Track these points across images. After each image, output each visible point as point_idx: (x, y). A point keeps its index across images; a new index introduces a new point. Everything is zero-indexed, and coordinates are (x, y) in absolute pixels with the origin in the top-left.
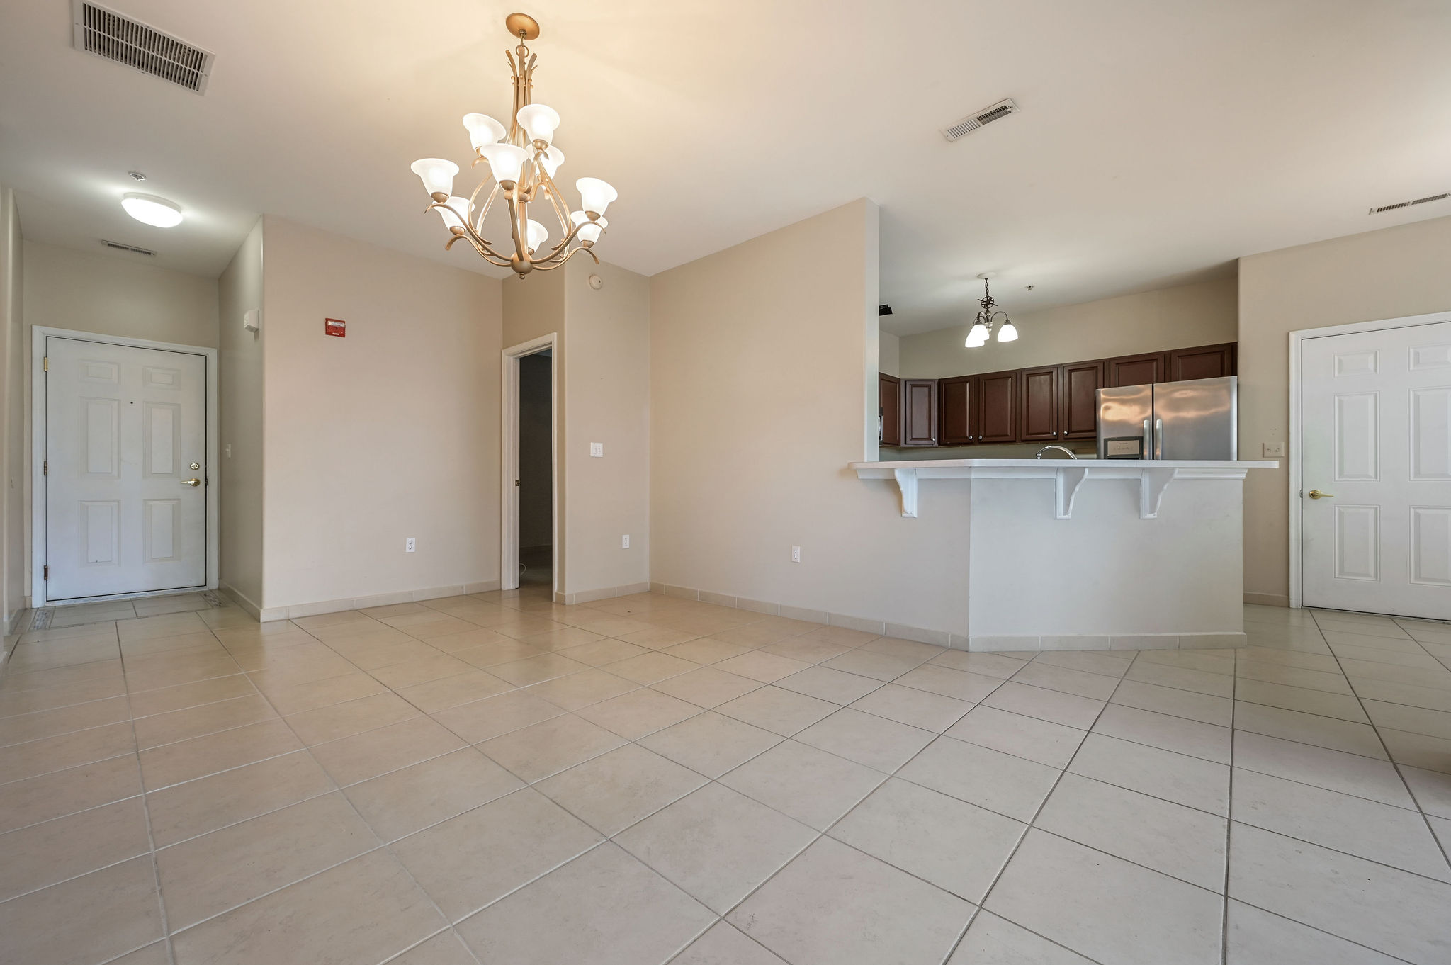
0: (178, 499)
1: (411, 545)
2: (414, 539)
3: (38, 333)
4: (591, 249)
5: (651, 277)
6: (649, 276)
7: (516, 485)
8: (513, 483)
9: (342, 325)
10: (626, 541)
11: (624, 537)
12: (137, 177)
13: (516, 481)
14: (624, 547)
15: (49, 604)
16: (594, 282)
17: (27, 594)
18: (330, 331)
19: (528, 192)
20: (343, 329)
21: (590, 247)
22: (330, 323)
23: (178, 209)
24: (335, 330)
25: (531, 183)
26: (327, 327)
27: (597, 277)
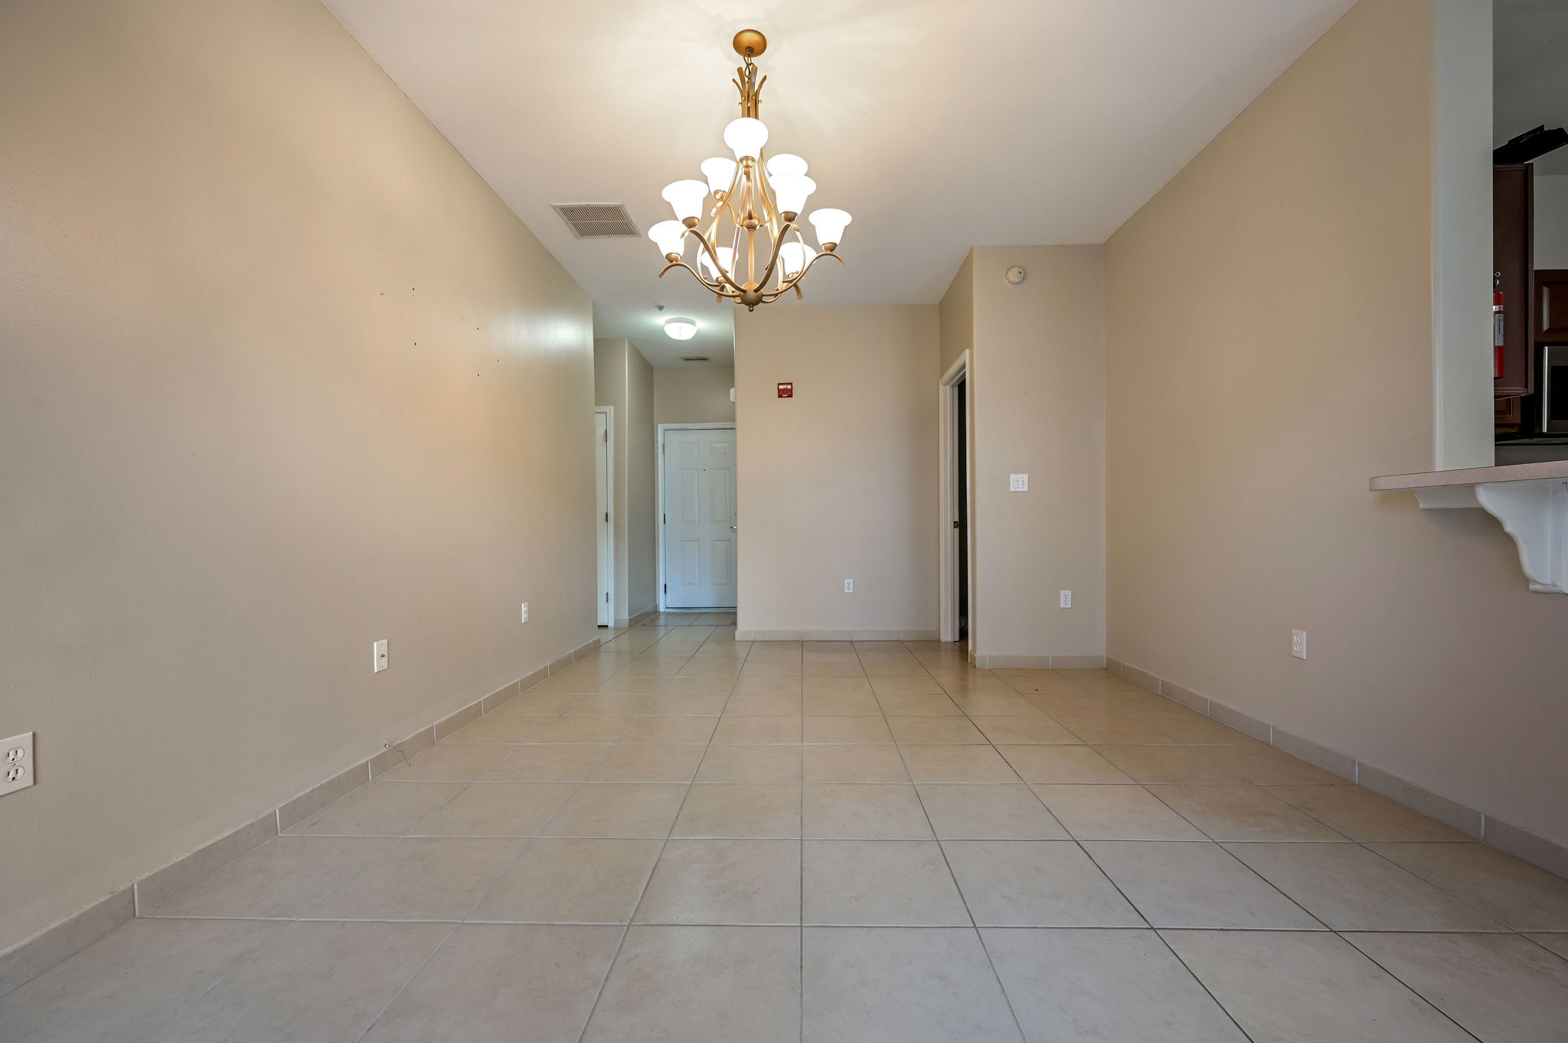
0: (730, 540)
1: (849, 586)
2: (852, 581)
3: (660, 428)
4: (833, 253)
5: (1105, 243)
6: (1103, 242)
7: (955, 527)
8: (950, 525)
9: (789, 387)
10: (1065, 599)
11: (1062, 593)
12: (661, 308)
13: (955, 522)
14: (1062, 605)
15: (667, 610)
16: (1013, 276)
17: (657, 602)
18: (782, 393)
19: (750, 217)
20: (791, 390)
21: (831, 251)
22: (781, 387)
23: (693, 324)
24: (786, 393)
25: (749, 207)
26: (779, 390)
27: (1014, 269)
